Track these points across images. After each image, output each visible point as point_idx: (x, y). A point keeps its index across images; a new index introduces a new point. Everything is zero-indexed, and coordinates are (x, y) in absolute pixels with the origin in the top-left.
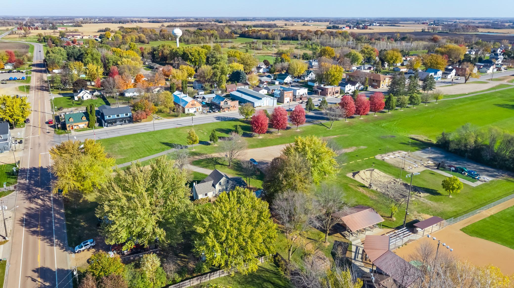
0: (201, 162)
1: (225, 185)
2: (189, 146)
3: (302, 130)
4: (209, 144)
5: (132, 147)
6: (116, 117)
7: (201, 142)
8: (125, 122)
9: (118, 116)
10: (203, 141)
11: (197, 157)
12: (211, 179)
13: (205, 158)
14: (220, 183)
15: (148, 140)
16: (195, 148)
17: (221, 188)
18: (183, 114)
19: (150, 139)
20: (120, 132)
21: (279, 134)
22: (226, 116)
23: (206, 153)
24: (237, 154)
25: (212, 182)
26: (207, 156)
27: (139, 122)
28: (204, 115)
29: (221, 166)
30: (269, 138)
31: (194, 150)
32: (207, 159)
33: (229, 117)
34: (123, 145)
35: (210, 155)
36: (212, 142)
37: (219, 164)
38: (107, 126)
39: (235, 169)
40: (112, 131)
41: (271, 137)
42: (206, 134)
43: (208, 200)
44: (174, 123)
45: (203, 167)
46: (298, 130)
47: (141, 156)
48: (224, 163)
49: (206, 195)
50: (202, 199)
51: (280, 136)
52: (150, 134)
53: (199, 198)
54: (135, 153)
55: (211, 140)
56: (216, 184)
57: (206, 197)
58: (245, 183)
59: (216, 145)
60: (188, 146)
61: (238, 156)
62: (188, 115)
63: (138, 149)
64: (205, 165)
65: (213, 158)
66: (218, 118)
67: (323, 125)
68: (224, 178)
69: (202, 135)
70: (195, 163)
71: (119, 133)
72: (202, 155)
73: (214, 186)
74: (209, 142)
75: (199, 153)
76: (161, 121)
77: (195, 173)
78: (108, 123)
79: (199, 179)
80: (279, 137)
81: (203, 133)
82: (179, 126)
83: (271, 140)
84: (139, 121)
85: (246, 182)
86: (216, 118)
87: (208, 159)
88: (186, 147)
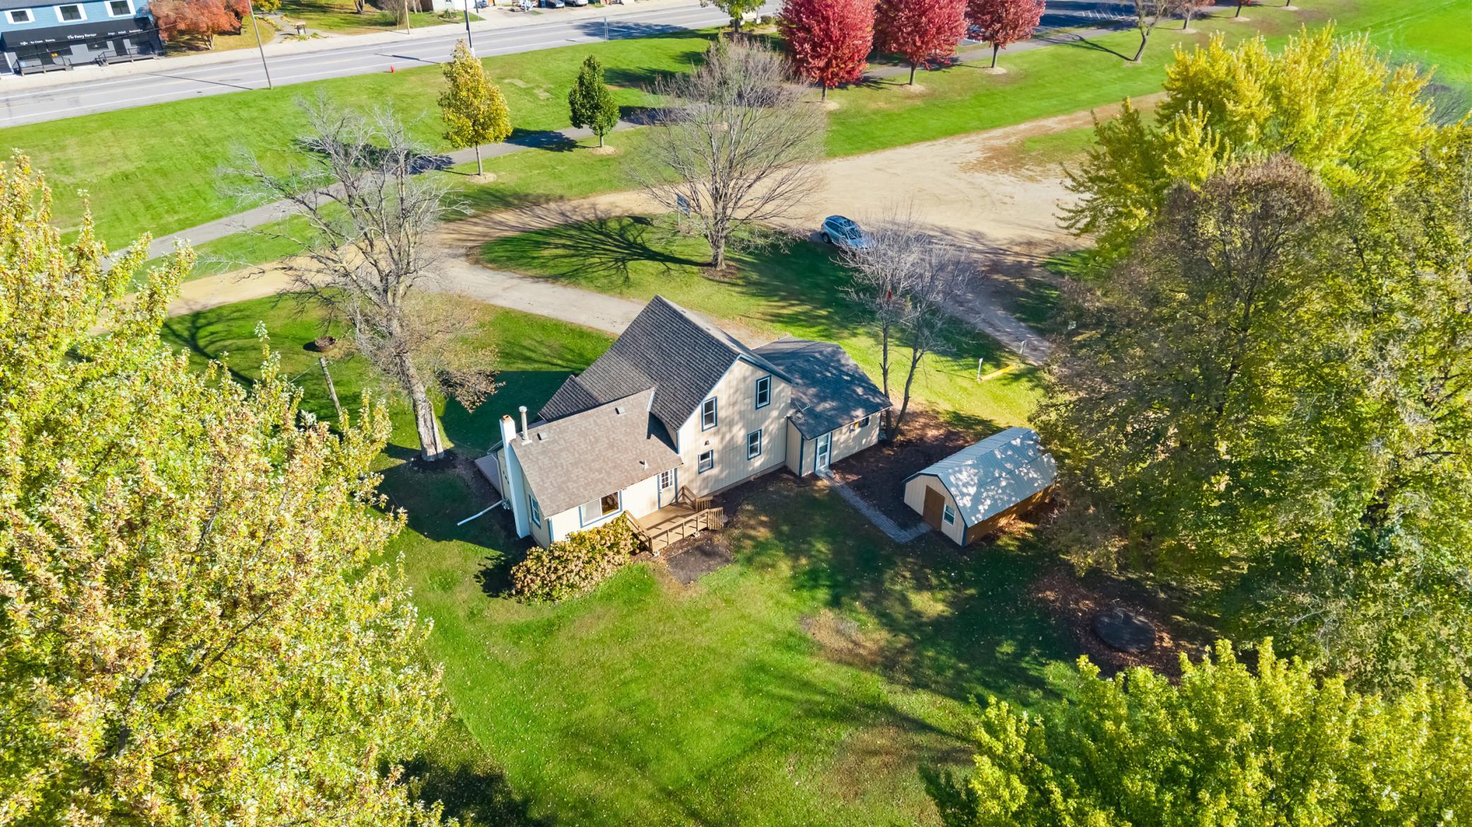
0: (538, 244)
1: (742, 415)
2: (462, 155)
3: (1013, 69)
4: (569, 145)
5: (128, 167)
6: (60, 19)
7: (520, 137)
8: (121, 50)
9: (70, 12)
10: (532, 128)
11: (509, 217)
12: (636, 376)
13: (559, 220)
14: (709, 406)
15: (230, 130)
16: (492, 165)
17: (715, 443)
18: (424, 16)
19: (242, 129)
20: (82, 96)
21: (917, 88)
22: (630, 20)
23: (559, 192)
24: (761, 188)
25: (645, 401)
26: (566, 207)
27: (197, 49)
28: (521, 20)
29: (661, 266)
30: (873, 106)
31: (488, 179)
32: (568, 226)
33: (642, 22)
34: (77, 163)
35: (586, 203)
36: (586, 130)
37: (653, 256)
38: (18, 72)
39: (749, 283)
40: (41, 95)
41: (882, 104)
42: (543, 95)
43: (627, 543)
44: (378, 50)
45: (555, 278)
46: (999, 70)
47: (170, 219)
48: (677, 250)
49: (609, 504)
50: (579, 540)
51: (920, 96)
52: (247, 104)
53: (559, 536)
54: (136, 205)
55: (577, 121)
56: (681, 421)
57: (613, 515)
58: (873, 390)
59: (607, 150)
60: (454, 155)
61: (768, 199)
62: (447, 17)
63: (161, 182)
64: (564, 266)
65: (602, 222)
66: (596, 29)
67: (1094, 46)
68: (739, 372)
69: (526, 104)
70: (499, 252)
71: (77, 102)
72: (537, 204)
73: (661, 429)
74: (570, 132)
75: (517, 196)
76: (312, 44)
77: (507, 314)
78: (23, 54)
79: (543, 359)
80: (919, 103)
81: (528, 92)
82: (400, 65)
83: (889, 116)
84: (201, 45)
85: (877, 380)
86: (585, 27)
87: (579, 227)
88: (443, 164)
